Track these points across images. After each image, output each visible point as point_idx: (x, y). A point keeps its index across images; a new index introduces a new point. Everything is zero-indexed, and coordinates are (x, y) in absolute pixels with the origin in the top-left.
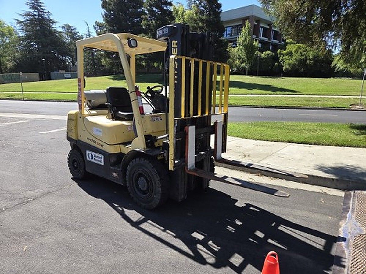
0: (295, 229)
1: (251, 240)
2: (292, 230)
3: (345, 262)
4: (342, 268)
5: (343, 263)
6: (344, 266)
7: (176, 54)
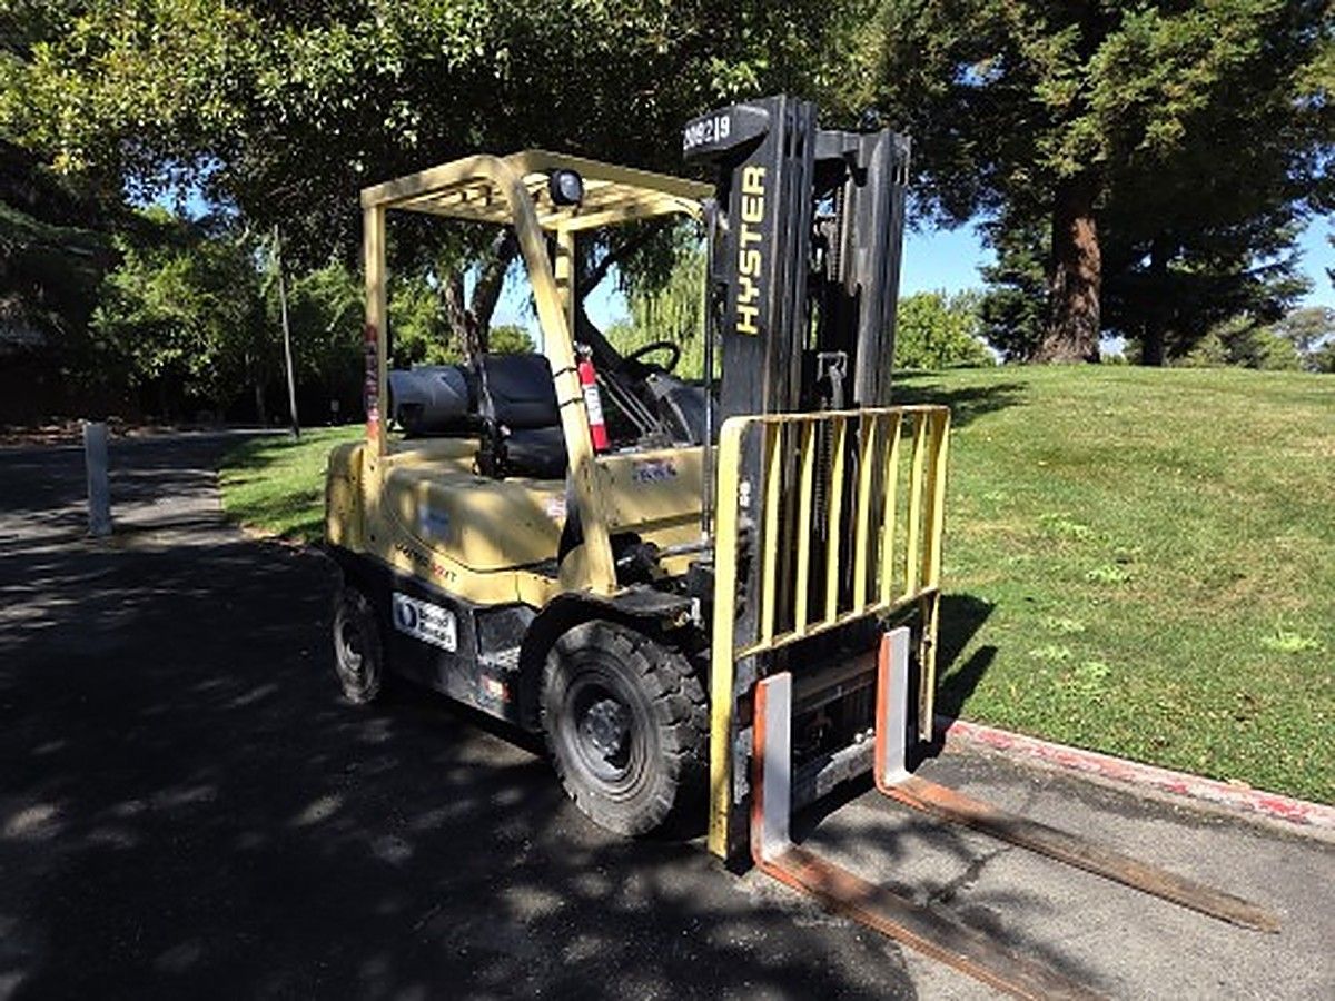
7: (758, 218)
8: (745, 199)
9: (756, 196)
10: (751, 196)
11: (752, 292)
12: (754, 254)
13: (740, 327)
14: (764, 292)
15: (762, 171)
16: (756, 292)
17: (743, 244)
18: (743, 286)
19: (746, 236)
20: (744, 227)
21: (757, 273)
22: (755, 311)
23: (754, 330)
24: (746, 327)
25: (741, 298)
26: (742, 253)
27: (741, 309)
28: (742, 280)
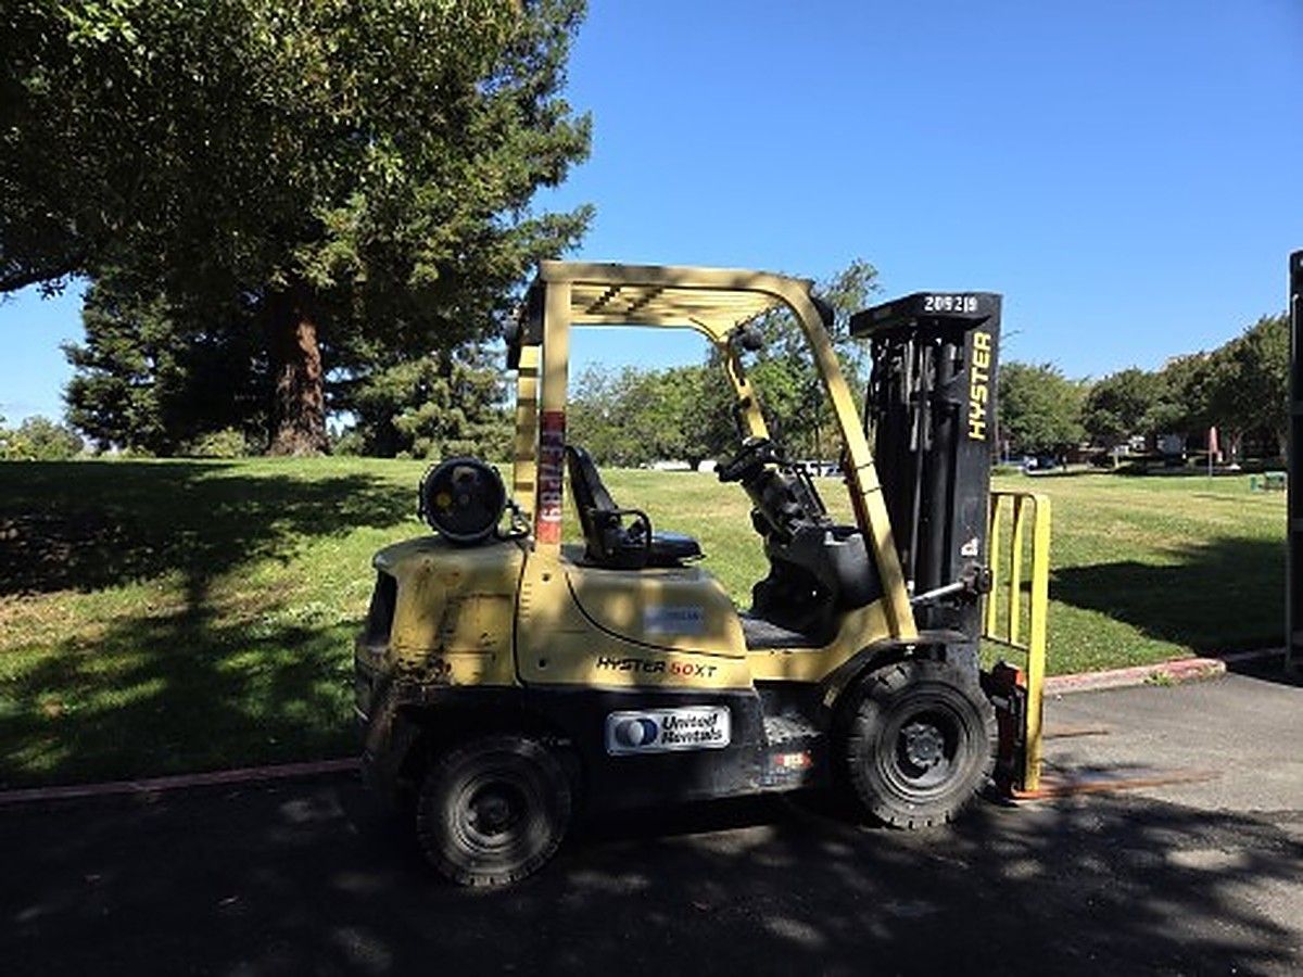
7: (985, 365)
8: (975, 353)
9: (984, 352)
10: (980, 351)
11: (980, 412)
12: (982, 388)
13: (971, 434)
14: (989, 412)
15: (988, 337)
16: (983, 412)
17: (974, 380)
18: (973, 409)
19: (975, 376)
20: (974, 370)
21: (984, 400)
22: (983, 425)
23: (982, 437)
24: (975, 435)
25: (971, 415)
26: (973, 388)
27: (971, 423)
28: (973, 404)
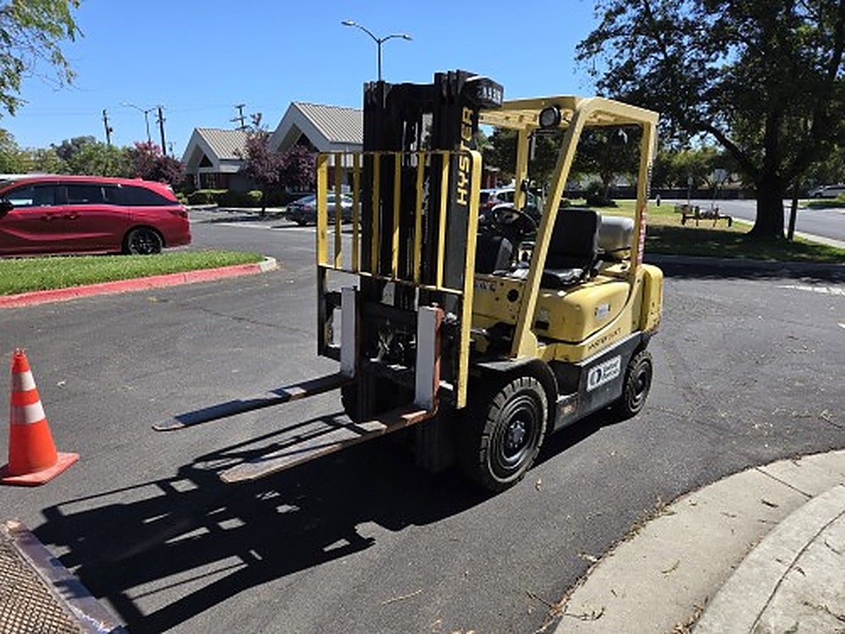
0: (229, 576)
1: (221, 510)
2: (228, 573)
3: (63, 593)
4: (56, 581)
5: (64, 589)
6: (57, 584)
